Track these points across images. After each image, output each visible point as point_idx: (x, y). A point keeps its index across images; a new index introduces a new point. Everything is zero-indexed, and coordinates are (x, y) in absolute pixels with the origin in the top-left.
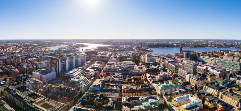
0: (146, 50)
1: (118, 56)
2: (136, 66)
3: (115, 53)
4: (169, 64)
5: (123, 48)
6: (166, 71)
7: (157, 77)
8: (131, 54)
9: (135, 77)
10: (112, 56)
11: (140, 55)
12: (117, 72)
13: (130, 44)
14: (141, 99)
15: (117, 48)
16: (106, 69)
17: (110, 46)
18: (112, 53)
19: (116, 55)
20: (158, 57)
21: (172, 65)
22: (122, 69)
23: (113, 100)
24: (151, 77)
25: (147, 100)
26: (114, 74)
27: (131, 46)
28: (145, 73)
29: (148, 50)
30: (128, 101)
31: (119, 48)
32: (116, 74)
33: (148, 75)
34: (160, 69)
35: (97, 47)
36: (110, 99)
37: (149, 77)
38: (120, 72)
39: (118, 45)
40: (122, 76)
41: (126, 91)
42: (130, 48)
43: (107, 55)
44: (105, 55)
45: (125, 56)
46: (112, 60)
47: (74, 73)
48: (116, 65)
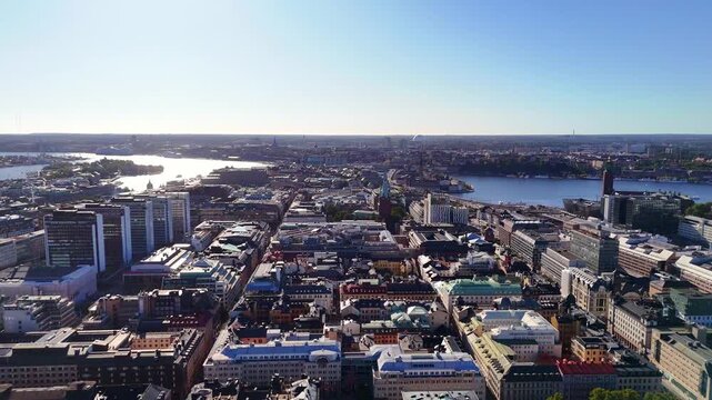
0: (442, 183)
1: (317, 205)
2: (384, 233)
3: (305, 193)
4: (517, 232)
5: (339, 175)
6: (491, 251)
7: (454, 267)
8: (371, 199)
9: (382, 263)
10: (294, 204)
11: (408, 203)
12: (320, 249)
13: (369, 157)
14: (389, 305)
15: (310, 173)
16: (281, 241)
17: (274, 169)
18: (290, 194)
19: (311, 200)
20: (483, 210)
21: (526, 238)
22: (337, 239)
23: (318, 306)
24: (434, 266)
25: (403, 309)
26: (312, 255)
27: (376, 168)
28: (416, 253)
29: (447, 183)
30: (356, 307)
31: (319, 175)
32: (318, 255)
33: (424, 259)
34: (469, 245)
35: (215, 172)
36: (311, 304)
37: (426, 266)
38: (331, 247)
39: (314, 163)
40: (337, 259)
41: (351, 289)
42: (367, 174)
43: (275, 200)
44: (264, 198)
45: (346, 202)
46: (295, 216)
47: (167, 261)
48: (316, 230)
